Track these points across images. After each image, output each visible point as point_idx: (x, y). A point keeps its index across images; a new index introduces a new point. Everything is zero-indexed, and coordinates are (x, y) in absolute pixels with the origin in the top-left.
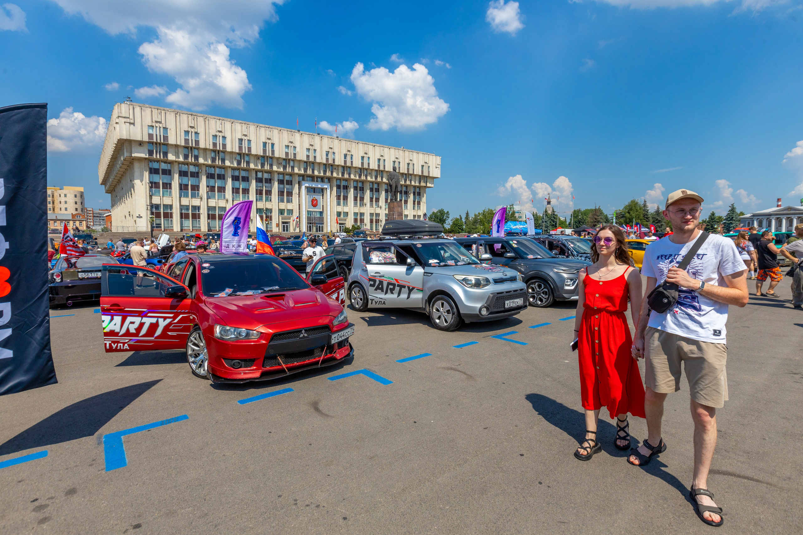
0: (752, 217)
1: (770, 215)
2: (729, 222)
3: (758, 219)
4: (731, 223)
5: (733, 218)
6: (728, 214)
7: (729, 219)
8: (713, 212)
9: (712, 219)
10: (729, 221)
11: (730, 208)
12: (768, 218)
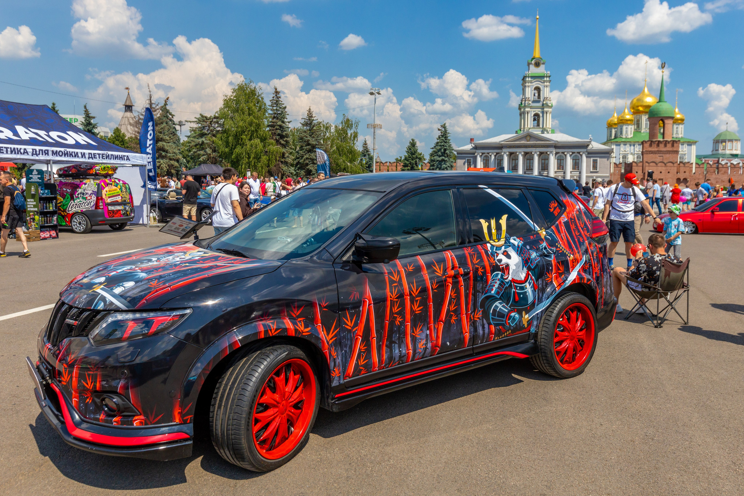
0: (474, 151)
1: (500, 147)
2: (440, 159)
3: (483, 154)
4: (443, 160)
5: (445, 150)
6: (438, 143)
7: (440, 153)
8: (413, 140)
9: (413, 154)
10: (440, 156)
11: (439, 133)
12: (497, 153)
